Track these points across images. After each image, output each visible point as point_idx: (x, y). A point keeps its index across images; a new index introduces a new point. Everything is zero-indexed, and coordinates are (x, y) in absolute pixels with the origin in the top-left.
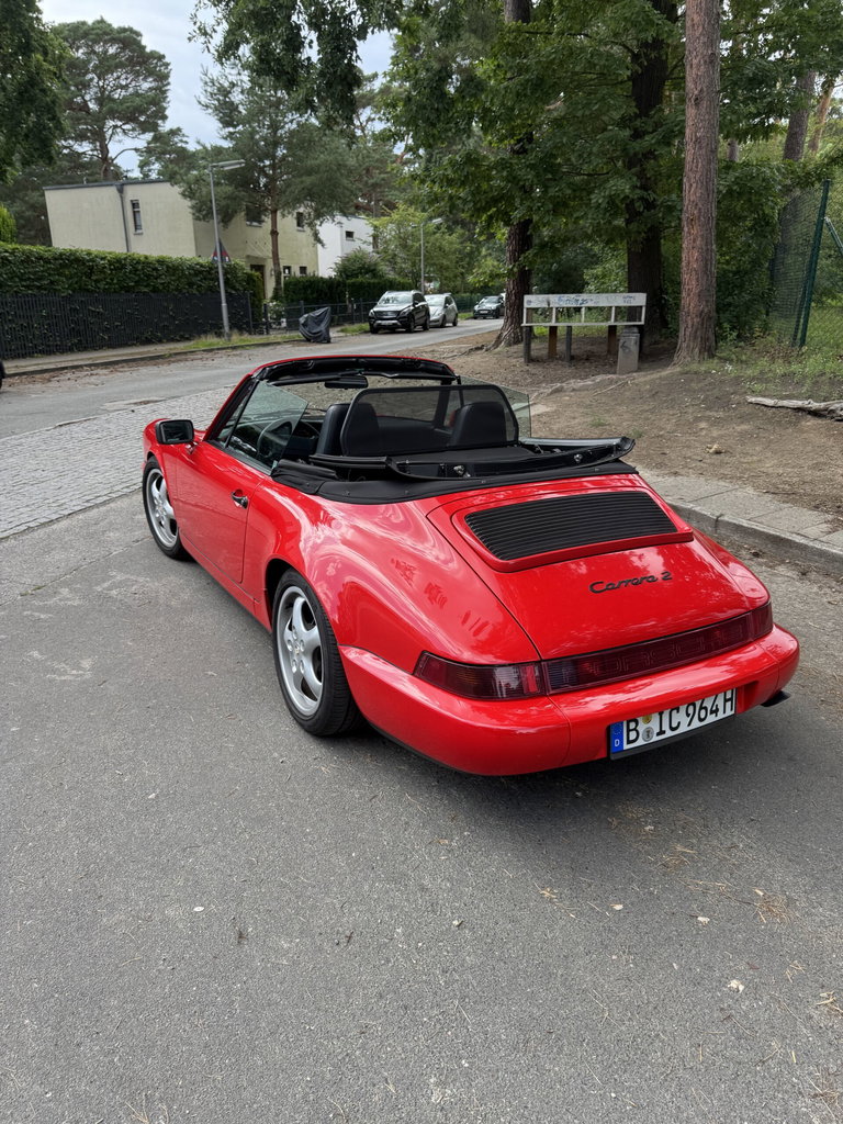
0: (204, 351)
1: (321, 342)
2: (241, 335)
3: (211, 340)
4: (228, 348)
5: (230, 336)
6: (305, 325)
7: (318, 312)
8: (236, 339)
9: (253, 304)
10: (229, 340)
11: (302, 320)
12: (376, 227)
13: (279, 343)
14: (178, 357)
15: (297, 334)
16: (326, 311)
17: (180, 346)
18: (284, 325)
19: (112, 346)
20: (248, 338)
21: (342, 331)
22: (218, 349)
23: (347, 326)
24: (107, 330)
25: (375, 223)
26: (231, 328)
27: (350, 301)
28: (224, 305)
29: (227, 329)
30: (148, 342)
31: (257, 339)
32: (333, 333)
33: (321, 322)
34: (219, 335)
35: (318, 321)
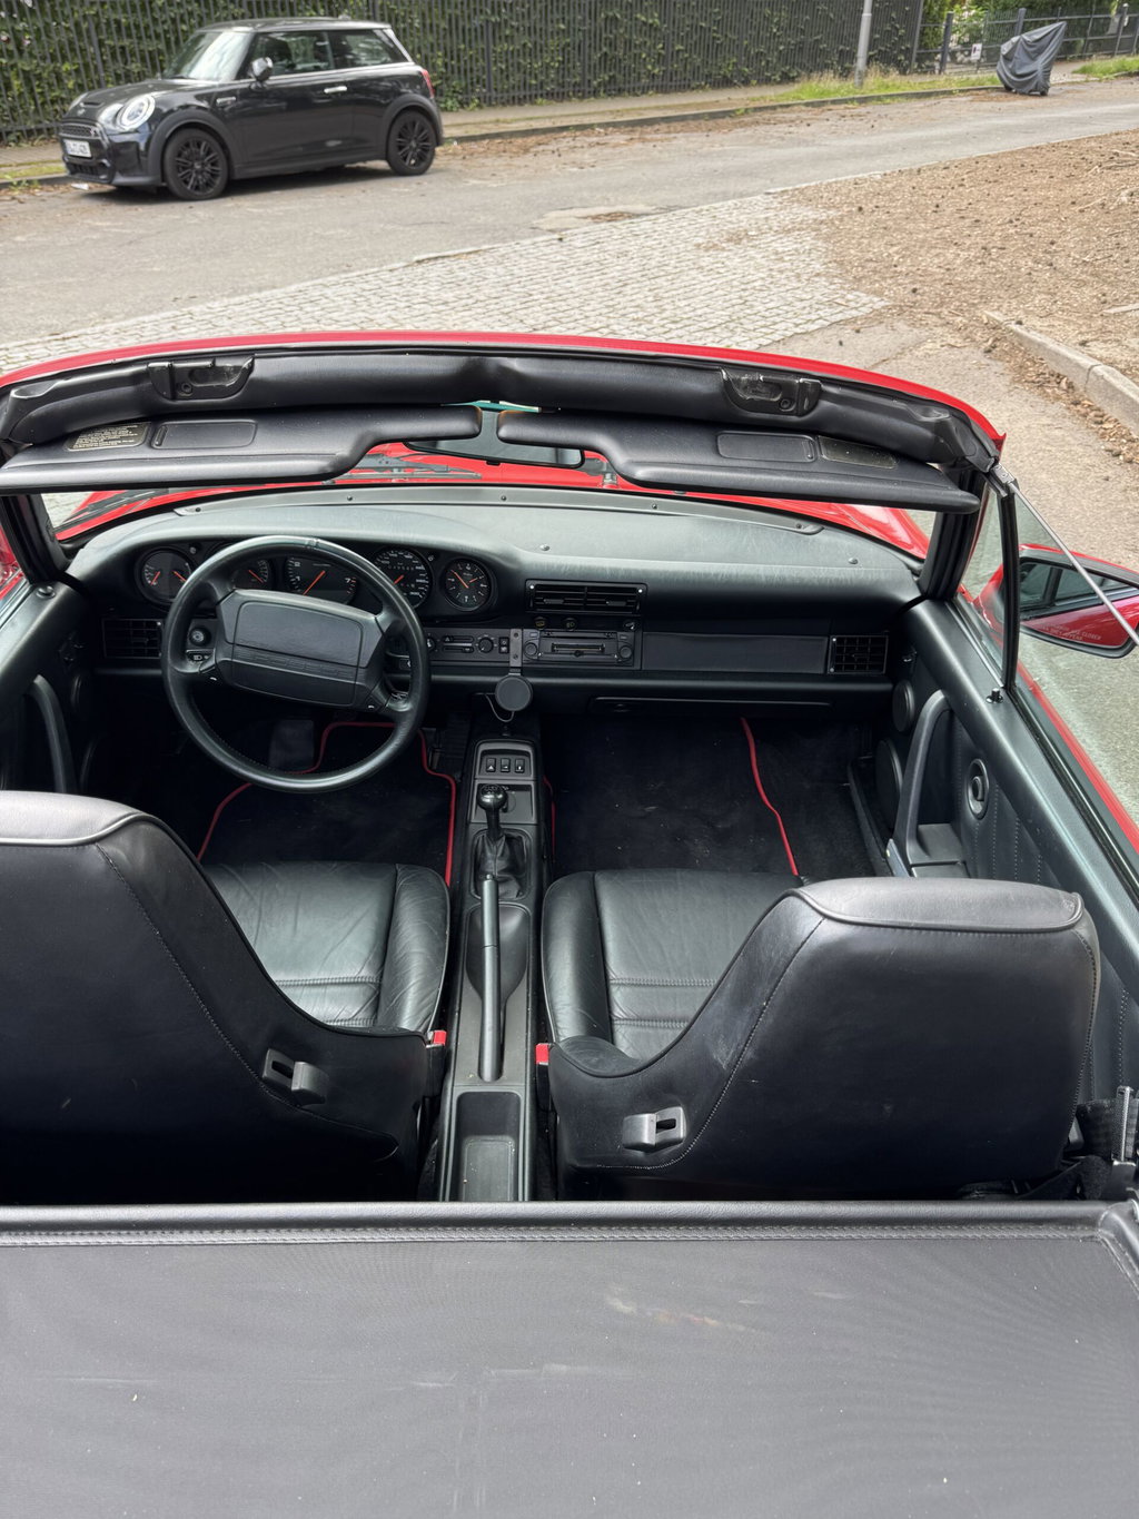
0: (807, 104)
1: (1030, 94)
2: (886, 73)
3: (828, 84)
4: (852, 100)
5: (863, 75)
6: (1007, 58)
7: (1037, 33)
8: (875, 82)
9: (926, 15)
10: (861, 84)
11: (1005, 48)
13: (950, 93)
14: (758, 116)
15: (989, 76)
16: (1057, 30)
17: (770, 94)
18: (976, 56)
19: (663, 89)
20: (896, 81)
21: (1083, 71)
22: (834, 102)
23: (1099, 63)
24: (661, 60)
26: (869, 60)
27: (1120, 11)
29: (861, 63)
30: (726, 83)
31: (916, 82)
32: (1059, 76)
33: (1040, 52)
34: (846, 73)
35: (1035, 50)
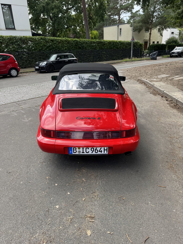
0: (125, 62)
1: (154, 60)
2: (135, 58)
3: (128, 59)
4: (131, 61)
5: (132, 58)
6: (151, 56)
7: (155, 53)
8: (133, 59)
9: (140, 51)
10: (132, 59)
11: (151, 54)
12: (180, 31)
13: (144, 60)
14: (118, 63)
15: (149, 58)
16: (157, 52)
17: (120, 61)
18: (148, 56)
19: (106, 61)
20: (136, 59)
21: (162, 57)
22: (128, 61)
23: (164, 56)
24: (106, 57)
25: (180, 29)
26: (133, 56)
27: (167, 50)
28: (132, 51)
29: (132, 57)
30: (114, 60)
31: (140, 59)
32: (158, 58)
33: (155, 55)
34: (130, 58)
35: (154, 54)
